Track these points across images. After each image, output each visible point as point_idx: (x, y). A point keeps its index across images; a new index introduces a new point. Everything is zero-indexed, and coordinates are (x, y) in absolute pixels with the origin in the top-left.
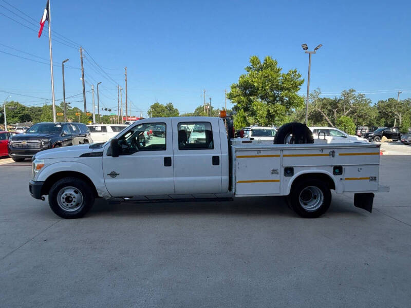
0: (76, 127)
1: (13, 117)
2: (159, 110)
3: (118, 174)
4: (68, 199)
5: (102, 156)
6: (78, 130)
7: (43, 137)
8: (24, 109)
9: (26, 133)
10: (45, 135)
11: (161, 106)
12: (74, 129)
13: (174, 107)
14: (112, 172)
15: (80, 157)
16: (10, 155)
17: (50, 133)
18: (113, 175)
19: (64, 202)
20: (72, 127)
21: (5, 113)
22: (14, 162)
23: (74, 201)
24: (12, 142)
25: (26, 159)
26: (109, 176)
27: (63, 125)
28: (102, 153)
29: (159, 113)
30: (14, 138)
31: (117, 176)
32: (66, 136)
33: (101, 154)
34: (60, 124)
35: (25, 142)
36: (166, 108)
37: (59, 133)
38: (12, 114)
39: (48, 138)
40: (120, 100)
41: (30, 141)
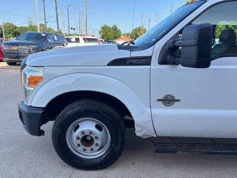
0: (57, 37)
1: (9, 34)
2: (107, 30)
3: (179, 101)
4: (87, 140)
5: (149, 64)
6: (58, 40)
7: (31, 44)
8: (16, 27)
9: (16, 40)
10: (32, 42)
11: (109, 28)
12: (56, 38)
13: (118, 28)
14: (167, 96)
15: (110, 64)
16: (3, 60)
17: (36, 40)
18: (168, 101)
19: (79, 145)
20: (54, 37)
21: (3, 30)
22: (8, 65)
23: (97, 145)
24: (5, 48)
25: (17, 63)
26: (161, 103)
27: (46, 34)
28: (150, 58)
29: (107, 32)
30: (5, 44)
31: (176, 103)
32: (50, 44)
33: (146, 61)
34: (44, 33)
35: (15, 48)
36: (112, 28)
37: (45, 41)
38: (8, 31)
39: (35, 45)
40: (81, 22)
41: (20, 47)
